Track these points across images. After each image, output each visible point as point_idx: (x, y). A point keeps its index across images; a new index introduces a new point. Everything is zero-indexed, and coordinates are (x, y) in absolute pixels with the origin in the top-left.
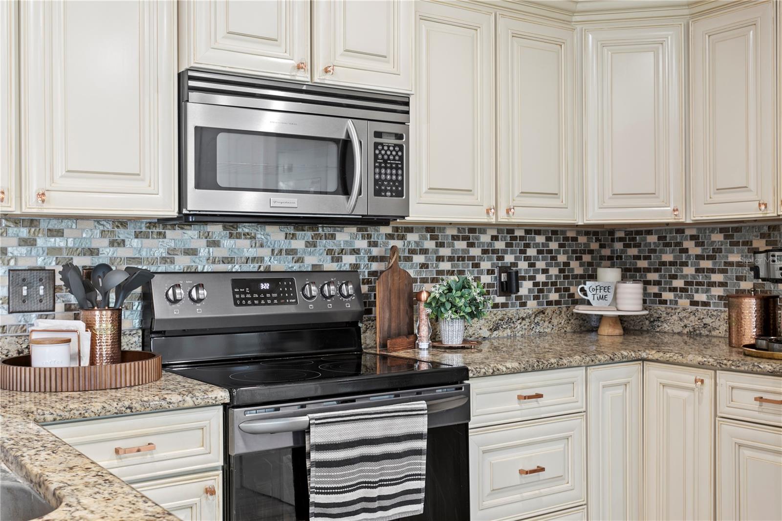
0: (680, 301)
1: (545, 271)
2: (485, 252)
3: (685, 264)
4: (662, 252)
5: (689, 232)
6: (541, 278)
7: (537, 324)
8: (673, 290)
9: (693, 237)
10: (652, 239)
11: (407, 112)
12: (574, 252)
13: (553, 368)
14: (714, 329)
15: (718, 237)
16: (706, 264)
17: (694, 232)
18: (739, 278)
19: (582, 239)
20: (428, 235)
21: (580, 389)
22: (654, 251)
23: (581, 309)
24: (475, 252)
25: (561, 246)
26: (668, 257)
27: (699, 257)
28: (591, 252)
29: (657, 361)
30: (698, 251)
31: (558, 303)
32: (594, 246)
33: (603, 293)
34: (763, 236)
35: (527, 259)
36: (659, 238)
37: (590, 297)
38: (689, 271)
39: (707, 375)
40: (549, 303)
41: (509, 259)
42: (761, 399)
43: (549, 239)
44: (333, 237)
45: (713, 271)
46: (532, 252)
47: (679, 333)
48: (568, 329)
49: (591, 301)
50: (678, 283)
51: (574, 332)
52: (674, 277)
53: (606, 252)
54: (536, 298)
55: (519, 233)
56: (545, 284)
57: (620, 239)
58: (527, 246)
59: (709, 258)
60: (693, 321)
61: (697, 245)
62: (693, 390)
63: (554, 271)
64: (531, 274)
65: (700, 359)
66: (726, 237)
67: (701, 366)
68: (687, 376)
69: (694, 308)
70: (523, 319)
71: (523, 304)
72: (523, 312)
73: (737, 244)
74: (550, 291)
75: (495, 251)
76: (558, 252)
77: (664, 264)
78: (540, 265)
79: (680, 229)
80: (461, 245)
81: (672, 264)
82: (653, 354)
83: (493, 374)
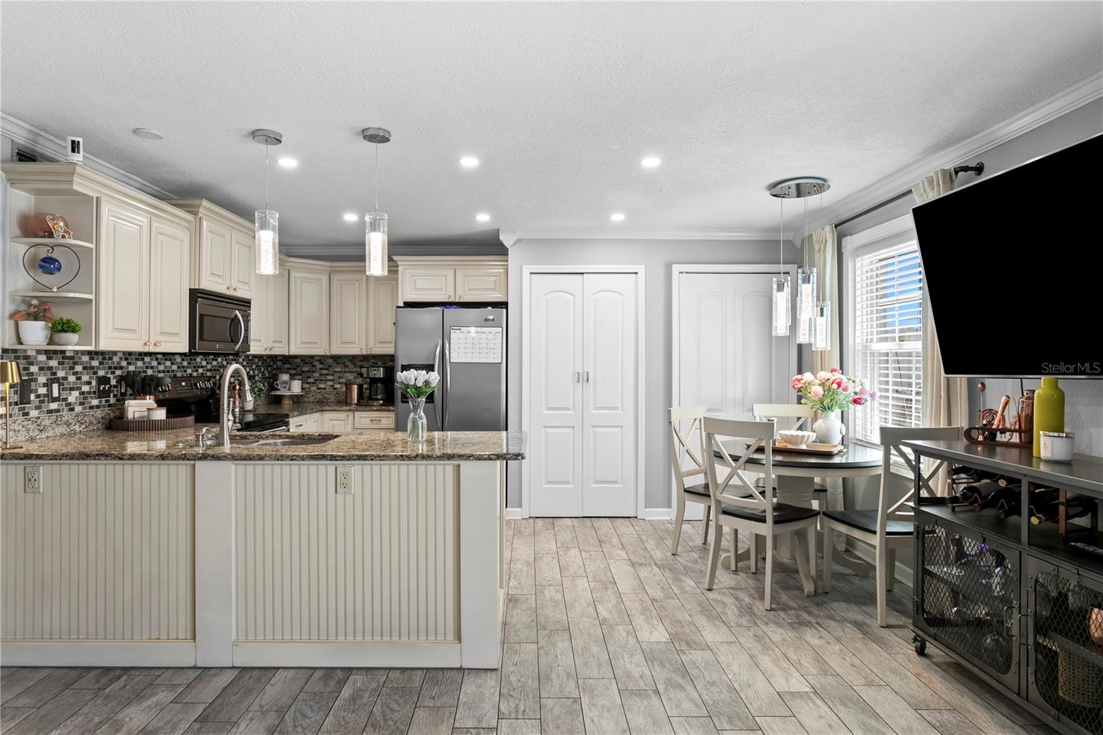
0: (312, 388)
3: (315, 372)
4: (302, 366)
5: (316, 358)
8: (309, 383)
9: (318, 360)
10: (298, 360)
11: (250, 307)
14: (329, 399)
15: (330, 361)
16: (326, 372)
17: (319, 358)
18: (339, 378)
21: (309, 423)
22: (299, 366)
23: (276, 393)
26: (306, 369)
27: (321, 369)
29: (330, 410)
30: (321, 366)
33: (285, 385)
34: (350, 361)
36: (301, 360)
37: (279, 387)
38: (316, 375)
39: (350, 414)
42: (372, 420)
44: (195, 360)
45: (328, 375)
47: (312, 402)
50: (311, 380)
52: (309, 377)
53: (275, 366)
57: (280, 360)
59: (326, 369)
60: (319, 396)
61: (320, 364)
62: (344, 420)
65: (348, 408)
66: (334, 361)
67: (349, 410)
68: (342, 415)
69: (319, 391)
73: (339, 363)
77: (304, 372)
79: (312, 357)
81: (308, 372)
82: (327, 408)
83: (296, 415)
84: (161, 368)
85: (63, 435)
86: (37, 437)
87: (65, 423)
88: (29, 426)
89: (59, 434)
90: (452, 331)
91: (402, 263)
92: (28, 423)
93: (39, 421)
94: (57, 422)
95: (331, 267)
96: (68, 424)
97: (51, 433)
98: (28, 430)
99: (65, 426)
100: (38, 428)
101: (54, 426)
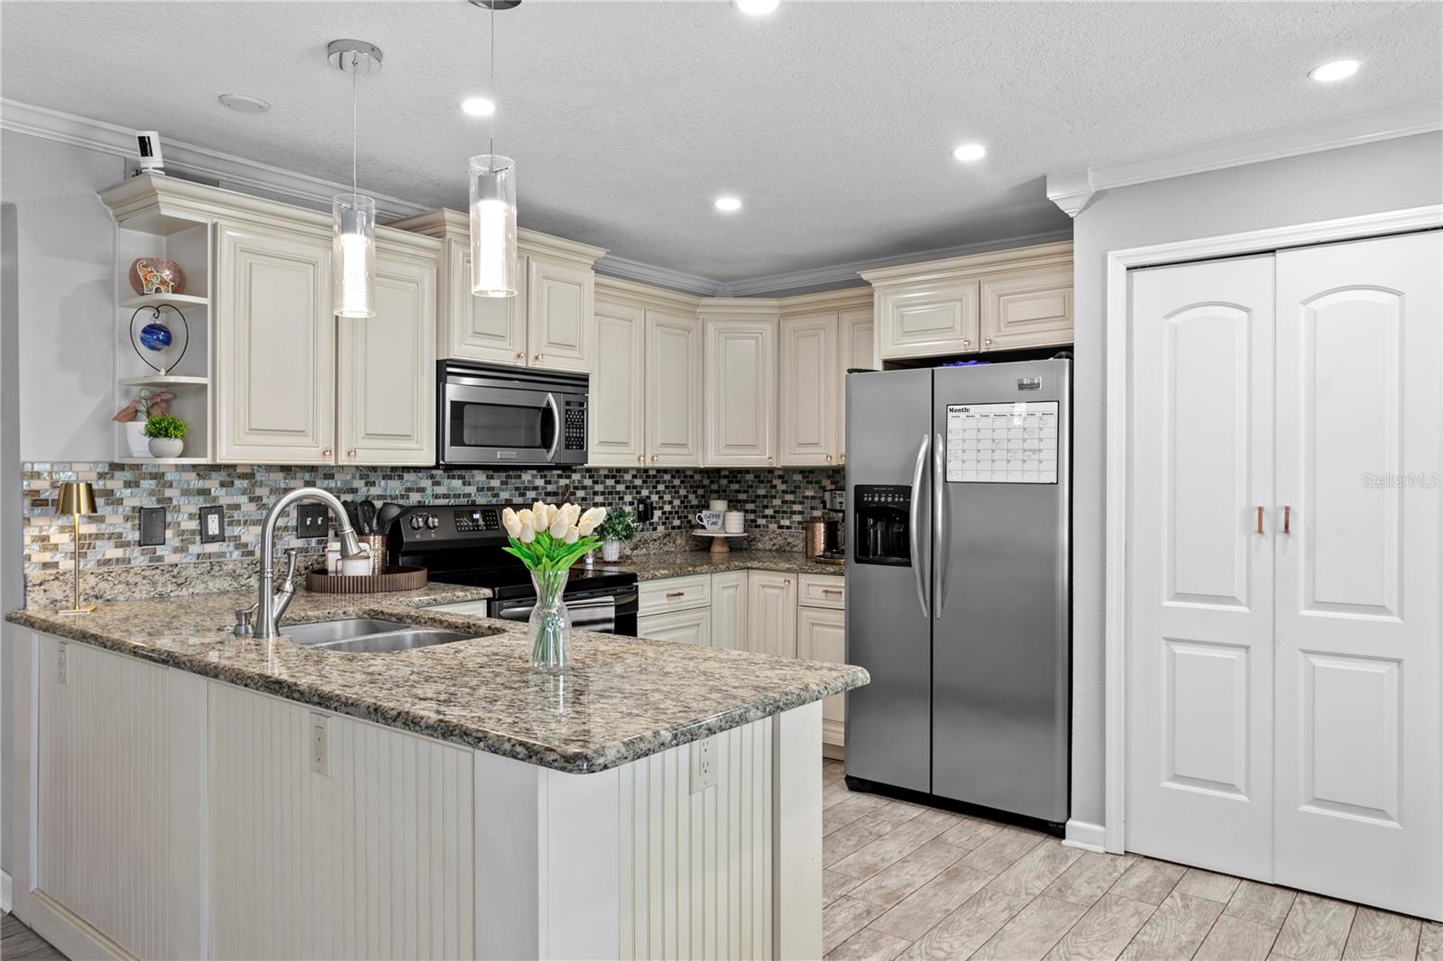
0: (770, 526)
1: (670, 503)
2: (627, 487)
3: (774, 497)
4: (757, 487)
5: (777, 473)
6: (667, 508)
7: (665, 544)
8: (766, 517)
9: (780, 477)
10: (750, 477)
11: (587, 386)
12: (691, 487)
13: (691, 575)
14: (795, 546)
15: (798, 477)
16: (789, 497)
17: (781, 473)
18: (812, 508)
19: (697, 477)
20: (587, 475)
21: (707, 589)
22: (751, 487)
23: (699, 532)
24: (621, 488)
25: (682, 482)
26: (761, 492)
27: (784, 492)
28: (704, 487)
29: (758, 569)
30: (784, 487)
31: (679, 527)
32: (706, 482)
33: (715, 520)
34: (829, 477)
35: (658, 493)
36: (755, 477)
37: (705, 523)
38: (777, 502)
39: (791, 578)
40: (673, 528)
41: (645, 493)
42: (826, 592)
43: (673, 477)
44: (520, 477)
45: (794, 502)
46: (661, 487)
47: (770, 550)
48: (687, 548)
49: (706, 526)
50: (769, 512)
51: (692, 551)
52: (766, 507)
53: (714, 487)
54: (664, 524)
55: (652, 473)
56: (670, 513)
57: (725, 477)
58: (658, 482)
59: (792, 492)
60: (780, 541)
61: (783, 483)
62: (782, 588)
63: (677, 502)
64: (661, 505)
65: (788, 566)
66: (804, 477)
67: (789, 570)
68: (778, 579)
69: (781, 531)
70: (655, 540)
71: (655, 529)
72: (655, 535)
73: (811, 483)
74: (674, 518)
75: (635, 487)
76: (680, 487)
77: (758, 496)
78: (667, 497)
79: (771, 471)
80: (610, 482)
81: (765, 497)
82: (756, 564)
83: (652, 579)
84: (440, 490)
85: (223, 593)
86: (172, 594)
87: (229, 574)
88: (156, 577)
89: (215, 590)
90: (950, 414)
91: (878, 284)
92: (154, 572)
93: (176, 571)
94: (213, 572)
95: (780, 307)
96: (234, 576)
97: (200, 588)
98: (154, 584)
99: (229, 579)
100: (174, 580)
101: (207, 577)
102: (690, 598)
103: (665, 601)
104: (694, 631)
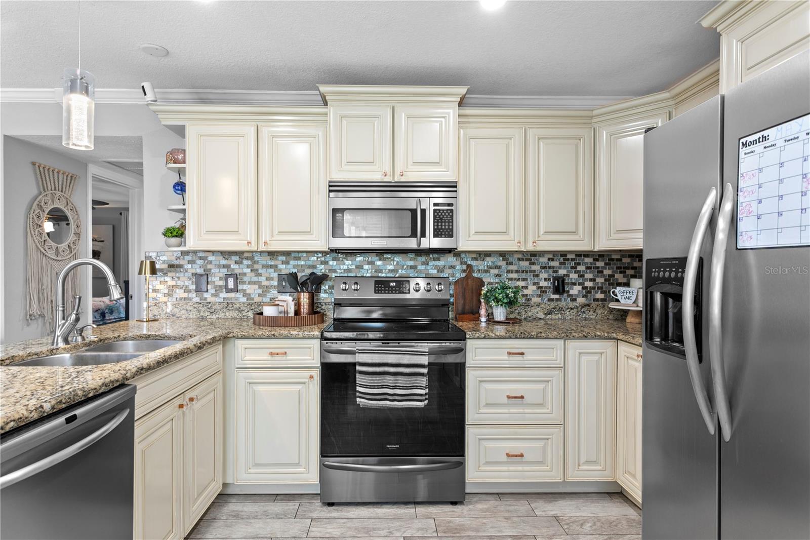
1: (592, 280)
2: (543, 268)
6: (589, 284)
7: (584, 312)
11: (458, 191)
12: (617, 268)
13: (533, 338)
19: (626, 260)
20: (501, 258)
21: (560, 353)
23: (613, 305)
24: (536, 268)
25: (606, 264)
31: (603, 300)
33: (628, 295)
35: (577, 272)
37: (619, 297)
40: (596, 300)
41: (562, 272)
43: (596, 260)
44: (439, 259)
46: (581, 268)
49: (620, 300)
54: (585, 296)
55: (571, 256)
56: (593, 288)
58: (578, 264)
63: (600, 280)
64: (581, 281)
70: (571, 309)
71: (575, 300)
72: (571, 305)
74: (596, 293)
75: (551, 267)
76: (604, 268)
78: (589, 276)
80: (525, 264)
83: (484, 338)
85: (233, 318)
86: (208, 317)
87: (236, 309)
88: (200, 308)
89: (230, 317)
92: (199, 305)
93: (210, 305)
94: (228, 308)
95: (673, 98)
96: (239, 310)
97: (221, 315)
98: (199, 311)
99: (237, 312)
100: (209, 310)
101: (225, 310)
102: (531, 357)
103: (506, 357)
104: (541, 386)
